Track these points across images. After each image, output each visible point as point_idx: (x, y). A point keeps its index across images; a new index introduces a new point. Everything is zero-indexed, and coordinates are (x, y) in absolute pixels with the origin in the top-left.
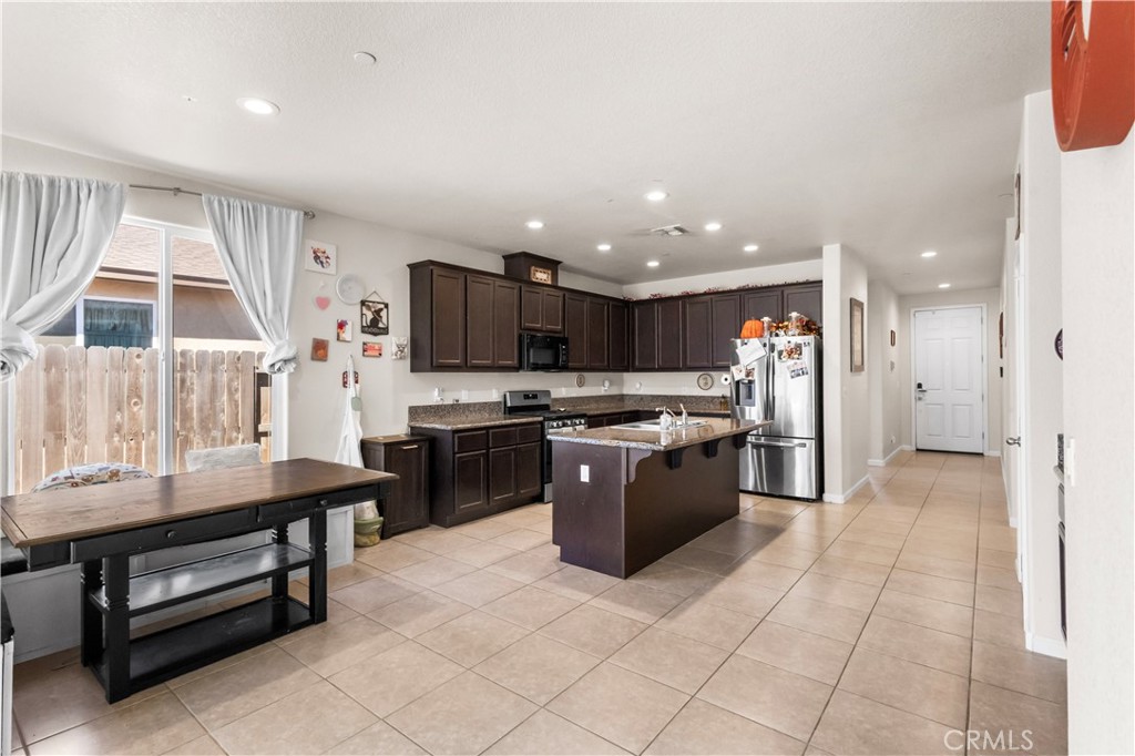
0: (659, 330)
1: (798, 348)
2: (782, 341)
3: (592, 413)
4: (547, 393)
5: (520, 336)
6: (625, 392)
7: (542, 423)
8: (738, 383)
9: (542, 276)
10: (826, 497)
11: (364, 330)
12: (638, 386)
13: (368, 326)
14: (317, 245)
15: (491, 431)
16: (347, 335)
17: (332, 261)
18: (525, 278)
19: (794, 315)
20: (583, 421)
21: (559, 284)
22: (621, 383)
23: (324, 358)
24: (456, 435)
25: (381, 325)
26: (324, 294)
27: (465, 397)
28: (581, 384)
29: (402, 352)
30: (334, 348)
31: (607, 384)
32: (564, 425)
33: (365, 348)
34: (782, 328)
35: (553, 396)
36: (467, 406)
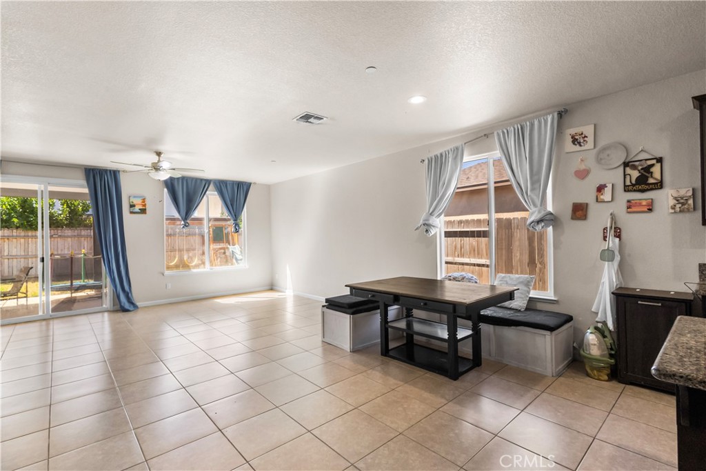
11: (627, 189)
13: (633, 185)
14: (573, 131)
16: (607, 196)
17: (590, 140)
23: (584, 217)
25: (651, 181)
26: (583, 167)
30: (594, 209)
33: (630, 205)
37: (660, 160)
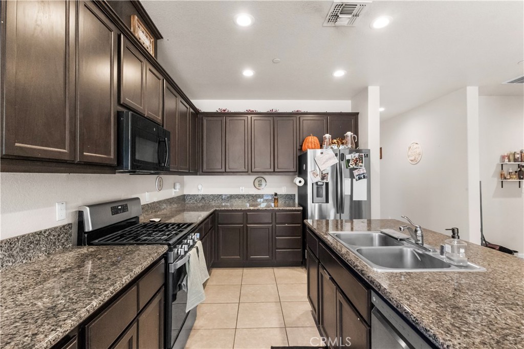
1: (361, 158)
4: (136, 200)
6: (185, 193)
8: (314, 184)
9: (144, 38)
12: (200, 187)
18: (126, 26)
19: (349, 133)
21: (160, 63)
22: (183, 185)
28: (160, 186)
31: (178, 186)
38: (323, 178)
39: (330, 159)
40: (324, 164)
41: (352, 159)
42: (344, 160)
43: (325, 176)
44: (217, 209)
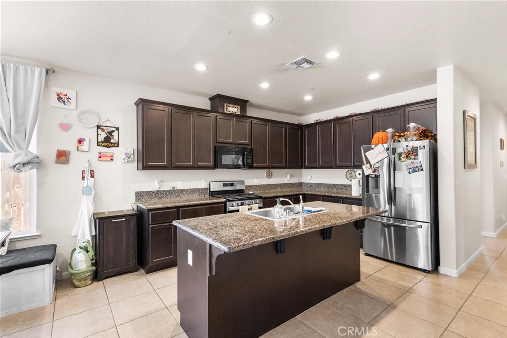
0: (319, 141)
1: (415, 151)
2: (402, 146)
3: (267, 196)
4: (242, 182)
5: (215, 148)
6: (302, 182)
7: (225, 203)
8: (368, 177)
9: (233, 109)
10: (441, 269)
11: (98, 144)
12: (309, 177)
13: (103, 142)
14: (59, 90)
15: (181, 209)
16: (85, 146)
17: (73, 101)
18: (220, 110)
19: (412, 125)
20: (258, 201)
21: (247, 115)
22: (301, 176)
23: (67, 162)
24: (150, 213)
25: (112, 141)
26: (66, 122)
27: (180, 186)
28: (269, 176)
29: (129, 158)
30: (74, 156)
31: (288, 176)
32: (242, 204)
33: (100, 156)
34: (403, 136)
35: (247, 184)
36: (182, 191)
37: (117, 129)
38: (374, 172)
39: (380, 153)
40: (374, 158)
41: (404, 152)
42: (396, 154)
43: (376, 169)
44: (306, 193)
